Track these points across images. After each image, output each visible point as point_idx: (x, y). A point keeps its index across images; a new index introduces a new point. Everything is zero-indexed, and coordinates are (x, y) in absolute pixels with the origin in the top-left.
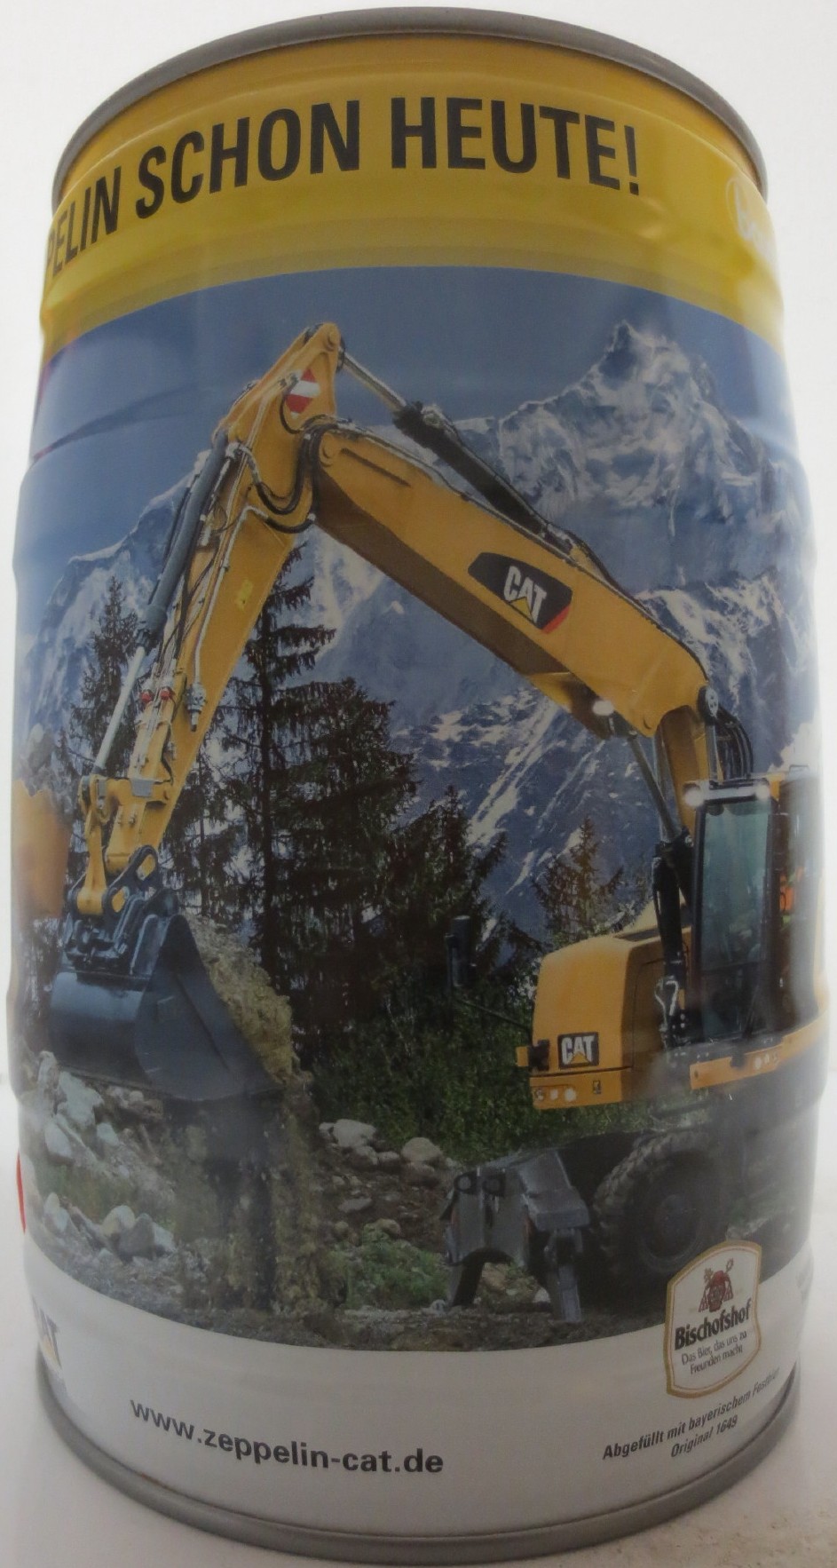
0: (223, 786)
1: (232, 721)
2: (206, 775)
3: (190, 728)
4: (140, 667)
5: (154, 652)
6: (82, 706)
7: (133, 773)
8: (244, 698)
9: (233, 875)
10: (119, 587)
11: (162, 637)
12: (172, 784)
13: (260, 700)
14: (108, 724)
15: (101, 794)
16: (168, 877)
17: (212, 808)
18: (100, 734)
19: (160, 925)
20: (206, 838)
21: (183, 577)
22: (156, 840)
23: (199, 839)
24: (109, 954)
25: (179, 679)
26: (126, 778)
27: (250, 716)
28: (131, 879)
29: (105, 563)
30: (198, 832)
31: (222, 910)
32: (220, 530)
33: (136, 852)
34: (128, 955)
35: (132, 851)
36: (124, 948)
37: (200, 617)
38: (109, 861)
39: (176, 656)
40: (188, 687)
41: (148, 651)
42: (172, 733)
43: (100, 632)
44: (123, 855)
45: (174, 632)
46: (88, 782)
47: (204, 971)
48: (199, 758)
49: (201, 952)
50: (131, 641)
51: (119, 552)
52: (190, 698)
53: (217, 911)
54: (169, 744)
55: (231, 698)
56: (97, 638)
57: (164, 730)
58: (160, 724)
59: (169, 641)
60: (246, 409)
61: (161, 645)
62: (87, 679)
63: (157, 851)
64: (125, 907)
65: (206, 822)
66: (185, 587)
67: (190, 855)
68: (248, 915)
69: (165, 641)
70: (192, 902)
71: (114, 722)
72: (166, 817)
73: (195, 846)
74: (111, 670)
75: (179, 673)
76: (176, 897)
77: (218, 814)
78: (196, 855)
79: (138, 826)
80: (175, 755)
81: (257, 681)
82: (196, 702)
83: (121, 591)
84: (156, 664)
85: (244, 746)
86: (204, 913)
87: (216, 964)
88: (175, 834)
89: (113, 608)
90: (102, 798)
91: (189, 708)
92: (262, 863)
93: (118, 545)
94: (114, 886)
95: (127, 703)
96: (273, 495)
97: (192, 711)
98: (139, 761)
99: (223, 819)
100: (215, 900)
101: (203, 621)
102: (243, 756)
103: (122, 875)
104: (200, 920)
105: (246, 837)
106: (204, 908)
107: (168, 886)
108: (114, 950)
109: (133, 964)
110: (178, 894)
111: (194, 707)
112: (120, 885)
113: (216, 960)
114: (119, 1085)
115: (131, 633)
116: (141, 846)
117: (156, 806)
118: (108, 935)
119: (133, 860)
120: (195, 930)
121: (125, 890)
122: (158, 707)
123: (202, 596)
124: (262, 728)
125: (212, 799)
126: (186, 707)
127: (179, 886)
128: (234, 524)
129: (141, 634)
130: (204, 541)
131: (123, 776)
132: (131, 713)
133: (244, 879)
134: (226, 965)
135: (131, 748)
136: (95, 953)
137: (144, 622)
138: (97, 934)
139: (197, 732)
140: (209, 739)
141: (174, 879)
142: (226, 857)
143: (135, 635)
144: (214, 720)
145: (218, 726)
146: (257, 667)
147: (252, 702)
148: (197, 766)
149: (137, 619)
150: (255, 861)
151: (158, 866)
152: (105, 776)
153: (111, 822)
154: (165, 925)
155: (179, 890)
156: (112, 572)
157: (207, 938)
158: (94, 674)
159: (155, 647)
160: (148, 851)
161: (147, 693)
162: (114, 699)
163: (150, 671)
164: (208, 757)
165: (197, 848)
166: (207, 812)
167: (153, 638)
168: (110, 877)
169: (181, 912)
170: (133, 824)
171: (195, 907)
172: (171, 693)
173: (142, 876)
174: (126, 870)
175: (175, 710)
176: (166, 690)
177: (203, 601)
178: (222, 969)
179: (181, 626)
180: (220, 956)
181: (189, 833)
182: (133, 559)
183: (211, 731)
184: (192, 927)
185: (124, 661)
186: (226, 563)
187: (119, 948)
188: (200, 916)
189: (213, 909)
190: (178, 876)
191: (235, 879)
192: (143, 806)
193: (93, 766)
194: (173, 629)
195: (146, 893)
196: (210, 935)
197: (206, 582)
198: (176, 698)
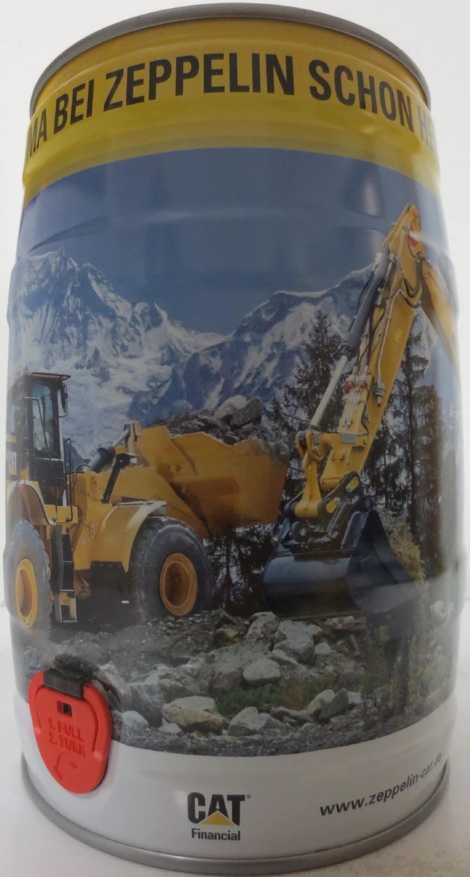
0: (394, 437)
1: (397, 402)
2: (386, 431)
3: (377, 405)
4: (345, 367)
5: (354, 360)
6: (296, 387)
7: (340, 429)
8: (402, 391)
9: (399, 485)
10: (325, 317)
11: (359, 352)
12: (368, 436)
13: (408, 392)
14: (321, 400)
15: (316, 442)
16: (367, 489)
17: (389, 450)
18: (314, 406)
19: (362, 517)
20: (387, 466)
21: (369, 320)
22: (359, 467)
23: (384, 467)
24: (325, 539)
25: (370, 377)
26: (336, 432)
27: (404, 401)
28: (342, 492)
29: (314, 301)
30: (383, 463)
31: (395, 504)
32: (387, 299)
33: (345, 476)
34: (339, 538)
35: (342, 476)
36: (336, 534)
37: (379, 344)
38: (323, 483)
39: (368, 364)
40: (375, 382)
41: (349, 359)
42: (367, 408)
43: (311, 343)
44: (334, 478)
45: (366, 351)
46: (305, 434)
47: (386, 539)
48: (383, 422)
49: (385, 529)
50: (337, 351)
51: (324, 296)
52: (376, 388)
53: (392, 505)
54: (366, 413)
55: (396, 390)
56: (308, 346)
57: (362, 406)
58: (360, 402)
59: (363, 355)
60: (395, 237)
61: (359, 356)
62: (300, 371)
63: (360, 475)
64: (337, 509)
65: (387, 457)
66: (371, 325)
67: (379, 476)
68: (405, 506)
69: (361, 355)
70: (380, 502)
71: (325, 399)
72: (365, 455)
73: (381, 470)
74: (321, 367)
75: (370, 374)
76: (372, 500)
77: (392, 453)
78: (382, 475)
79: (347, 460)
80: (369, 420)
81: (406, 382)
82: (379, 391)
83: (327, 320)
84: (355, 367)
85: (402, 416)
86: (386, 507)
87: (392, 534)
88: (370, 464)
89: (321, 328)
90: (317, 444)
91: (376, 394)
92: (411, 478)
93: (324, 292)
94: (327, 498)
95: (335, 387)
96: (410, 287)
97: (378, 396)
98: (346, 422)
99: (395, 455)
100: (392, 499)
101: (381, 346)
102: (402, 422)
103: (333, 491)
104: (384, 511)
105: (405, 465)
106: (387, 504)
107: (367, 494)
108: (328, 536)
109: (343, 542)
110: (373, 498)
111: (378, 393)
112: (332, 497)
113: (392, 532)
114: (335, 617)
115: (337, 347)
116: (348, 472)
117: (358, 449)
118: (323, 528)
119: (343, 481)
120: (382, 517)
121: (337, 499)
122: (358, 391)
123: (380, 333)
124: (409, 407)
125: (390, 445)
126: (374, 393)
127: (373, 494)
128: (392, 297)
129: (344, 348)
130: (379, 303)
131: (334, 431)
132: (339, 393)
133: (404, 487)
134: (396, 534)
135: (340, 415)
136: (312, 540)
137: (345, 342)
138: (314, 529)
139: (380, 407)
140: (387, 412)
141: (370, 490)
142: (396, 476)
143: (339, 348)
144: (389, 401)
145: (391, 405)
146: (406, 375)
147: (405, 393)
148: (381, 426)
149: (340, 339)
150: (408, 477)
151: (360, 483)
152: (319, 431)
153: (325, 459)
154: (365, 516)
155: (373, 496)
156: (319, 307)
157: (388, 520)
158: (307, 367)
159: (354, 356)
160: (354, 475)
161: (350, 383)
162: (325, 384)
163: (352, 370)
164: (387, 421)
165: (382, 472)
166: (387, 452)
167: (353, 352)
168: (323, 492)
169: (374, 508)
170: (342, 460)
171: (382, 504)
172: (366, 385)
173: (350, 490)
174: (336, 488)
175: (368, 395)
176: (363, 382)
177: (380, 335)
178: (394, 536)
179: (369, 347)
180: (394, 529)
181: (378, 464)
182: (335, 301)
183: (388, 407)
184: (380, 515)
185: (331, 362)
186: (390, 317)
187: (332, 534)
188: (385, 509)
189: (391, 504)
190: (373, 487)
191: (400, 487)
192: (350, 449)
193: (308, 425)
194: (365, 348)
195: (353, 500)
196: (389, 519)
197: (381, 326)
198: (369, 388)
